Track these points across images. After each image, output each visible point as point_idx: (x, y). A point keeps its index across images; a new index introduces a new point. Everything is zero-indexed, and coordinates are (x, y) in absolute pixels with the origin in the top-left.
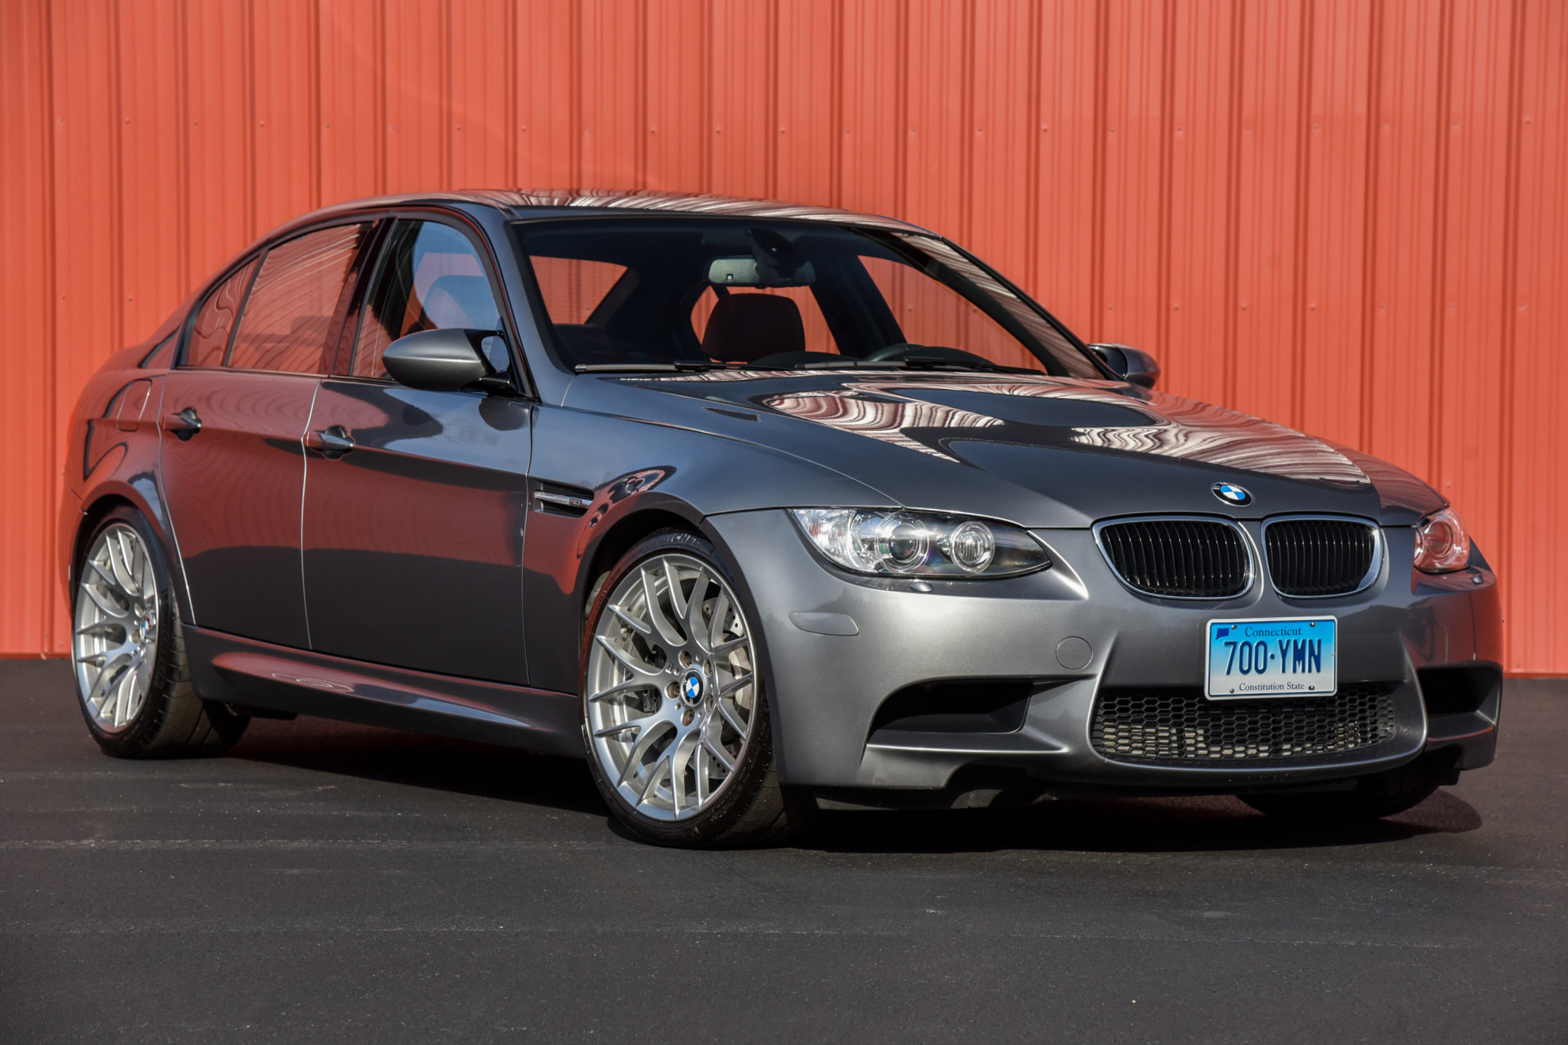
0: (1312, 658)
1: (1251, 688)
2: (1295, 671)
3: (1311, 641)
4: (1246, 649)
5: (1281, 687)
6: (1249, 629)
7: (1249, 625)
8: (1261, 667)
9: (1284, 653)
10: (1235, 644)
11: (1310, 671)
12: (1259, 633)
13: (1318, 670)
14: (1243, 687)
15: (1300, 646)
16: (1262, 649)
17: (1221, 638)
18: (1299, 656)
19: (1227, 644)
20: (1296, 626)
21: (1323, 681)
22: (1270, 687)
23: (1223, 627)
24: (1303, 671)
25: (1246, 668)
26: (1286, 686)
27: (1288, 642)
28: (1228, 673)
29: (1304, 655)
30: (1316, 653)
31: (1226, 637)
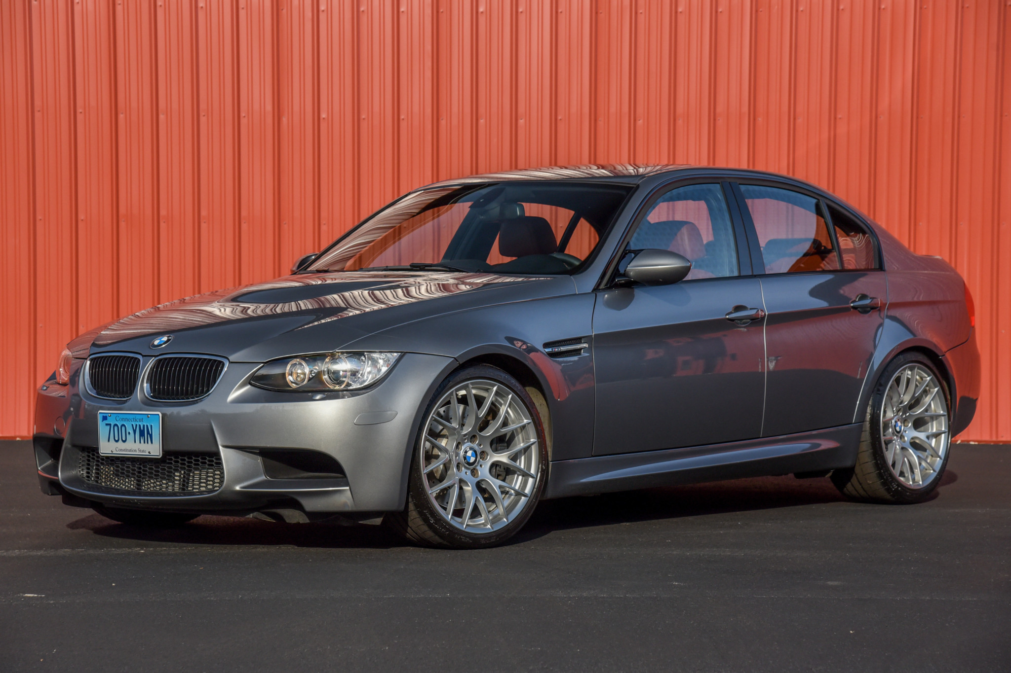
0: (149, 435)
1: (121, 450)
2: (140, 442)
3: (147, 426)
4: (116, 428)
5: (135, 451)
6: (117, 417)
7: (117, 415)
8: (124, 439)
9: (135, 432)
10: (110, 425)
11: (148, 443)
12: (123, 419)
13: (152, 443)
14: (117, 450)
15: (142, 429)
16: (123, 428)
17: (104, 421)
18: (142, 434)
19: (107, 425)
20: (140, 417)
21: (154, 449)
22: (130, 451)
23: (104, 415)
24: (145, 442)
25: (117, 439)
26: (137, 451)
27: (136, 425)
28: (109, 441)
29: (144, 434)
30: (150, 433)
31: (106, 421)
